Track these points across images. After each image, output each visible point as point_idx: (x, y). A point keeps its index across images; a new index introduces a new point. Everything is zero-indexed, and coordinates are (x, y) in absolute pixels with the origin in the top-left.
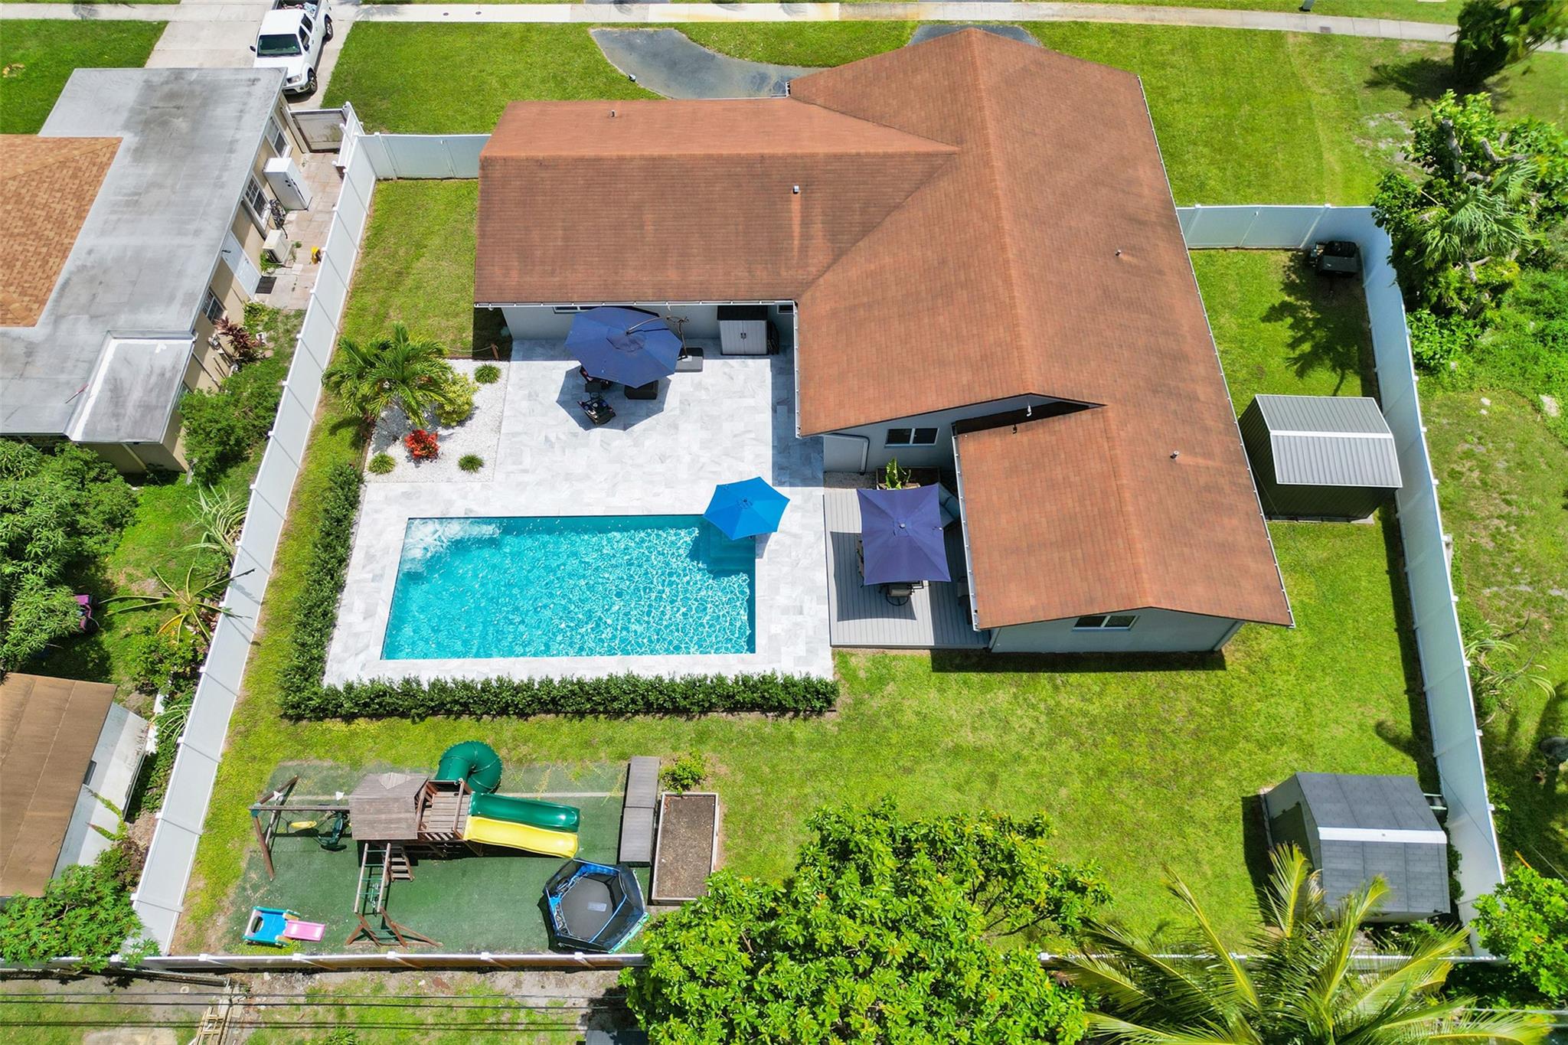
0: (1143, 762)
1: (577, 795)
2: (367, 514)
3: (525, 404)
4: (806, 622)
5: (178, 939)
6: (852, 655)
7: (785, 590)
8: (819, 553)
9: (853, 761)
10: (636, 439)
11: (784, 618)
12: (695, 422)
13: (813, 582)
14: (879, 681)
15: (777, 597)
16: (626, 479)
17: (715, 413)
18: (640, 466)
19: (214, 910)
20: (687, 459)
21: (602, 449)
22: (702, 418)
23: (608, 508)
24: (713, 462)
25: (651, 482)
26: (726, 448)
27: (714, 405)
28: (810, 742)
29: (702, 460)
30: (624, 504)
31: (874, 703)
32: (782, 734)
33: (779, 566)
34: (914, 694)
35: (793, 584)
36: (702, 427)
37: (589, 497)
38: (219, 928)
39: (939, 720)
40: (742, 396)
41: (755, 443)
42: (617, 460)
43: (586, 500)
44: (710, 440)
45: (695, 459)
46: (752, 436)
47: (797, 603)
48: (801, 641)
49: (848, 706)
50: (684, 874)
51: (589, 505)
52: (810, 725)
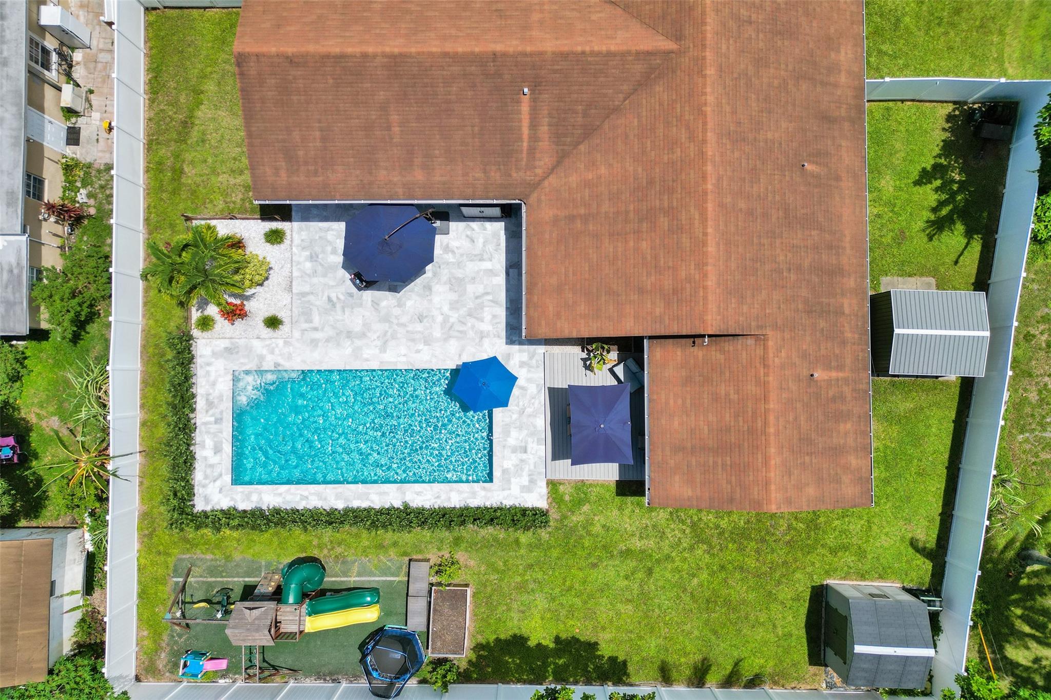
0: (751, 563)
1: (377, 579)
2: (201, 367)
3: (308, 265)
4: (529, 459)
5: (140, 666)
6: (560, 484)
7: (514, 433)
8: (540, 403)
9: (559, 558)
10: (399, 300)
11: (513, 456)
12: (445, 283)
13: (535, 427)
14: (578, 503)
15: (509, 439)
16: (394, 337)
17: (460, 276)
18: (403, 325)
19: (158, 649)
20: (440, 319)
21: (373, 309)
22: (450, 281)
23: (381, 362)
24: (460, 321)
25: (413, 340)
26: (470, 309)
27: (459, 267)
28: (530, 545)
29: (452, 320)
30: (393, 360)
31: (574, 518)
32: (511, 539)
33: (510, 413)
34: (602, 512)
35: (520, 428)
36: (450, 289)
37: (367, 353)
38: (163, 660)
39: (618, 531)
40: (481, 260)
41: (493, 304)
42: (386, 319)
43: (365, 356)
44: (457, 302)
45: (446, 319)
46: (490, 297)
47: (523, 444)
48: (525, 473)
49: (557, 520)
50: (449, 638)
51: (367, 360)
52: (530, 533)
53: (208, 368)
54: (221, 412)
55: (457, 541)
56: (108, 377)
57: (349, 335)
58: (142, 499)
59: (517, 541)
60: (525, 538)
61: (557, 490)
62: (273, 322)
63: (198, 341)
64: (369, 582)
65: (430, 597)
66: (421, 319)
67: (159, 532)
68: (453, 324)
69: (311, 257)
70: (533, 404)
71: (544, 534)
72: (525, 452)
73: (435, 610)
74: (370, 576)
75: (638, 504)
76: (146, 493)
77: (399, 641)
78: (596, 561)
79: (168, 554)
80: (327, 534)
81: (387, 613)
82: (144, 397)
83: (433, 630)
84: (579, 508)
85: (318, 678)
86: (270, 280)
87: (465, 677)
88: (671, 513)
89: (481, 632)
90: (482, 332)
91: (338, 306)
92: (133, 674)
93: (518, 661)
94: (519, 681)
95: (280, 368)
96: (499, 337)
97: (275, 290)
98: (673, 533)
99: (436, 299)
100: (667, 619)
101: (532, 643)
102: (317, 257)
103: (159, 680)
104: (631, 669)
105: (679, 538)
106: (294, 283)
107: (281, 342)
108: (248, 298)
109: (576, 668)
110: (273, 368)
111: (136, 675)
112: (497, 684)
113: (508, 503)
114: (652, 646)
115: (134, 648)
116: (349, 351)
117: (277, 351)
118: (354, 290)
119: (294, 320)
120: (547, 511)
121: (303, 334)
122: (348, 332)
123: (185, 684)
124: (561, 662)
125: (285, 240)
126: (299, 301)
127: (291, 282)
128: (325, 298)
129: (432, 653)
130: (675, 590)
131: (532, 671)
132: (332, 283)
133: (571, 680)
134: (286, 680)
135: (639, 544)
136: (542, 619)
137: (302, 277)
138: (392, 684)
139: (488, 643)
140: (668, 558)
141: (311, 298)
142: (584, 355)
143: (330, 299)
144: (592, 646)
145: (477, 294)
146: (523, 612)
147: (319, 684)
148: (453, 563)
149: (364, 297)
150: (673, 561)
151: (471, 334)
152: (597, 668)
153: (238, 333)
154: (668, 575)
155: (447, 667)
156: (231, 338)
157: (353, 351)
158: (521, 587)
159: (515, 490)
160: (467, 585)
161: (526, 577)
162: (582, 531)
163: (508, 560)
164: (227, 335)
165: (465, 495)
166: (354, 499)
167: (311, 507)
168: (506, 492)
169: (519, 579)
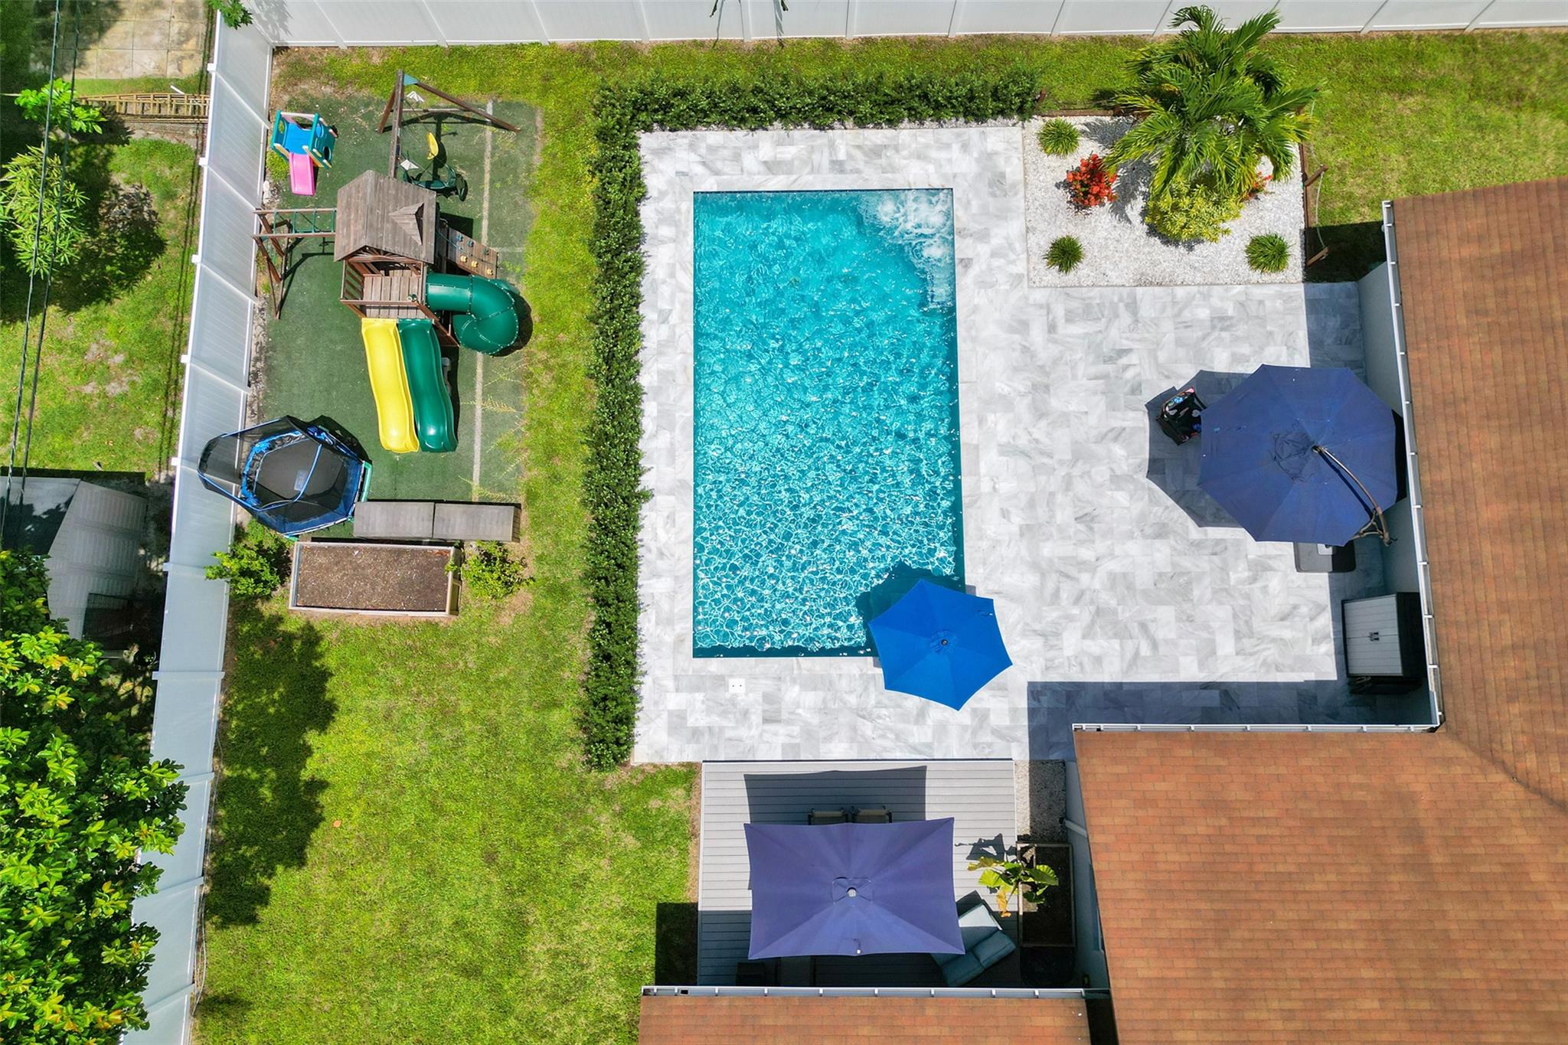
1: (478, 447)
4: (750, 728)
5: (307, 53)
6: (689, 790)
7: (811, 698)
8: (885, 749)
9: (510, 786)
10: (1129, 478)
11: (756, 696)
12: (1174, 565)
13: (828, 739)
15: (797, 688)
16: (1036, 470)
17: (1196, 593)
18: (1068, 484)
19: (341, 80)
20: (1086, 554)
21: (1105, 430)
22: (1182, 574)
23: (977, 447)
24: (1082, 593)
25: (1032, 504)
26: (1115, 612)
27: (1215, 592)
28: (544, 729)
29: (1085, 578)
30: (983, 469)
31: (604, 817)
32: (559, 694)
33: (860, 690)
35: (824, 710)
36: (1160, 575)
37: (1000, 424)
38: (317, 88)
40: (1238, 635)
41: (1129, 655)
42: (1079, 454)
43: (991, 418)
44: (1130, 587)
45: (1090, 567)
46: (1145, 650)
47: (784, 716)
48: (715, 720)
49: (601, 783)
50: (335, 578)
51: (981, 421)
52: (573, 731)
53: (957, 146)
55: (558, 591)
59: (553, 704)
60: (561, 719)
61: (673, 781)
62: (1064, 254)
63: (1017, 128)
64: (472, 433)
65: (430, 544)
66: (1087, 518)
68: (1076, 579)
69: (1222, 319)
70: (882, 736)
71: (572, 756)
72: (766, 721)
73: (400, 552)
74: (484, 434)
75: (637, 948)
77: (333, 488)
78: (500, 860)
79: (544, 94)
80: (585, 357)
81: (399, 464)
83: (355, 548)
84: (629, 827)
85: (262, 348)
86: (1164, 248)
89: (346, 635)
90: (1057, 635)
91: (1109, 368)
95: (958, 269)
96: (1047, 668)
97: (1143, 257)
99: (1134, 548)
101: (314, 737)
102: (1222, 330)
104: (239, 930)
106: (1157, 289)
107: (1020, 268)
108: (1119, 210)
109: (248, 821)
110: (958, 256)
113: (646, 688)
116: (1001, 387)
117: (997, 262)
118: (1149, 395)
119: (1068, 290)
120: (625, 765)
121: (1041, 306)
122: (1047, 388)
125: (1259, 271)
126: (1116, 299)
127: (1160, 284)
128: (1126, 344)
129: (301, 548)
132: (1162, 356)
134: (260, 292)
136: (370, 754)
137: (1174, 303)
139: (321, 655)
140: (504, 1010)
141: (1126, 319)
142: (1008, 842)
143: (1123, 352)
144: (298, 855)
145: (1152, 627)
146: (387, 718)
147: (248, 348)
148: (507, 584)
149: (1131, 414)
151: (1052, 615)
153: (1039, 194)
154: (462, 1010)
155: (268, 576)
156: (1026, 184)
157: (1002, 397)
158: (446, 713)
159: (674, 701)
160: (455, 610)
161: (466, 723)
162: (571, 834)
163: (508, 686)
164: (1031, 178)
165: (665, 606)
166: (659, 404)
167: (643, 328)
168: (670, 684)
169: (465, 708)
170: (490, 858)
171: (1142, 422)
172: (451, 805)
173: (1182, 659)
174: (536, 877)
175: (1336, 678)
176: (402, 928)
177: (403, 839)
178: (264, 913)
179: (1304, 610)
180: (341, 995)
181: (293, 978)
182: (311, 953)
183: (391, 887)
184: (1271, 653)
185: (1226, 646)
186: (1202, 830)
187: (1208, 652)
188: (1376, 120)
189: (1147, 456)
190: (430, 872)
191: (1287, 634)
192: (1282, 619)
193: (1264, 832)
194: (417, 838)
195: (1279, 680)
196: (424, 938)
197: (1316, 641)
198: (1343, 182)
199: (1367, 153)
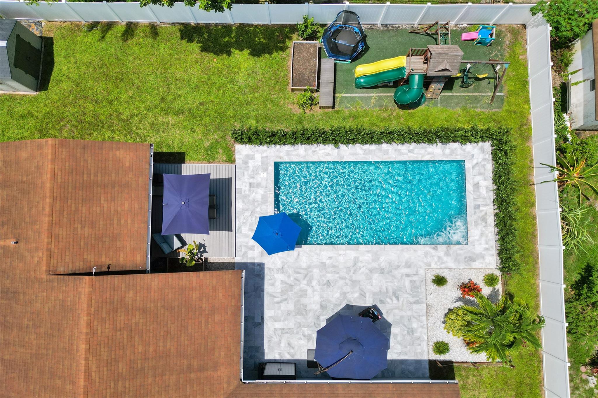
1: (357, 95)
2: (492, 247)
3: (415, 325)
4: (248, 179)
5: (524, 35)
6: (225, 161)
7: (259, 197)
8: (239, 219)
9: (228, 109)
10: (345, 297)
11: (260, 181)
12: (310, 310)
13: (244, 202)
14: (212, 148)
15: (263, 193)
16: (348, 269)
17: (299, 317)
18: (342, 278)
19: (512, 46)
20: (314, 283)
21: (365, 291)
22: (307, 313)
23: (357, 250)
24: (299, 281)
25: (334, 266)
26: (291, 291)
27: (299, 323)
28: (248, 118)
29: (305, 282)
30: (348, 252)
31: (216, 137)
32: (261, 122)
33: (262, 212)
34: (196, 141)
35: (254, 201)
36: (306, 306)
37: (368, 257)
38: (508, 39)
39: (184, 128)
40: (282, 329)
41: (274, 294)
42: (355, 283)
43: (370, 255)
44: (301, 296)
45: (309, 283)
46: (276, 300)
47: (252, 189)
48: (251, 169)
49: (228, 135)
50: (305, 54)
51: (368, 252)
52: (246, 126)
53: (487, 246)
54: (475, 213)
55: (300, 121)
56: (563, 240)
57: (382, 271)
58: (530, 151)
59: (257, 121)
60: (252, 123)
61: (228, 157)
62: (440, 281)
63: (496, 267)
64: (363, 93)
65: (318, 81)
66: (328, 283)
67: (515, 127)
68: (304, 279)
69: (412, 331)
70: (244, 219)
72: (250, 184)
73: (315, 73)
74: (362, 97)
76: (527, 154)
77: (340, 52)
78: (201, 107)
79: (508, 111)
80: (393, 126)
81: (350, 72)
82: (534, 225)
83: (316, 59)
84: (212, 144)
85: (397, 28)
86: (443, 314)
87: (293, 28)
88: (146, 141)
89: (284, 59)
90: (283, 273)
91: (391, 293)
92: (528, 30)
93: (257, 39)
94: (256, 26)
95: (433, 246)
96: (270, 269)
97: (439, 306)
98: (145, 126)
99: (317, 298)
100: (151, 68)
101: (246, 52)
102: (408, 331)
103: (509, 26)
104: (178, 35)
105: (140, 123)
106: (425, 311)
107: (433, 265)
108: (459, 299)
109: (217, 35)
110: (438, 246)
111: (526, 29)
112: (272, 24)
113: (264, 147)
114: (163, 49)
115: (528, 47)
116: (382, 259)
117: (436, 259)
118: (379, 306)
119: (424, 282)
120: (235, 142)
121: (417, 272)
122: (383, 273)
123: (491, 23)
124: (226, 39)
125: (433, 345)
126: (420, 297)
127: (427, 312)
128: (401, 299)
129: (316, 44)
130: (145, 88)
131: (247, 32)
132: (396, 311)
133: (220, 27)
134: (420, 26)
135: (170, 119)
136: (240, 68)
137: (419, 316)
138: (345, 23)
139: (277, 52)
140: (149, 110)
141: (412, 300)
142: (205, 255)
143: (398, 298)
144: (204, 49)
145: (285, 302)
146: (253, 72)
147: (397, 24)
148: (303, 105)
149: (371, 300)
150: (146, 108)
151: (290, 271)
152: (201, 35)
153: (466, 273)
154: (149, 98)
155: (305, 34)
156: (471, 269)
157: (379, 258)
158: (254, 89)
159: (258, 157)
160: (293, 90)
161: (251, 96)
162: (211, 127)
163: (264, 107)
164: (474, 271)
165: (294, 153)
166: (375, 150)
167: (406, 145)
168: (265, 155)
169: (256, 95)
170: (202, 104)
171: (368, 303)
172: (221, 92)
173: (273, 311)
174: (195, 117)
175: (265, 359)
176: (179, 80)
177: (209, 79)
178: (185, 41)
179: (292, 351)
180: (155, 64)
181: (162, 50)
182: (170, 55)
183: (192, 76)
184: (275, 339)
185: (278, 325)
186: (204, 305)
187: (275, 319)
188: (502, 389)
189: (354, 305)
190: (197, 87)
191: (283, 345)
192: (288, 344)
193: (203, 324)
194: (209, 83)
195: (265, 341)
196: (175, 86)
197: (280, 354)
198: (474, 376)
199: (487, 385)
